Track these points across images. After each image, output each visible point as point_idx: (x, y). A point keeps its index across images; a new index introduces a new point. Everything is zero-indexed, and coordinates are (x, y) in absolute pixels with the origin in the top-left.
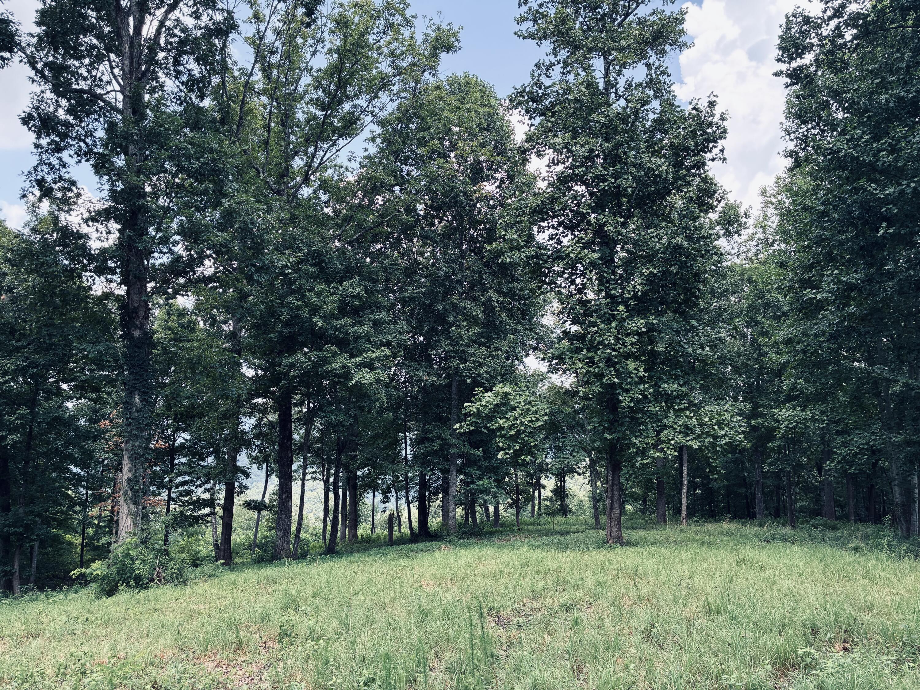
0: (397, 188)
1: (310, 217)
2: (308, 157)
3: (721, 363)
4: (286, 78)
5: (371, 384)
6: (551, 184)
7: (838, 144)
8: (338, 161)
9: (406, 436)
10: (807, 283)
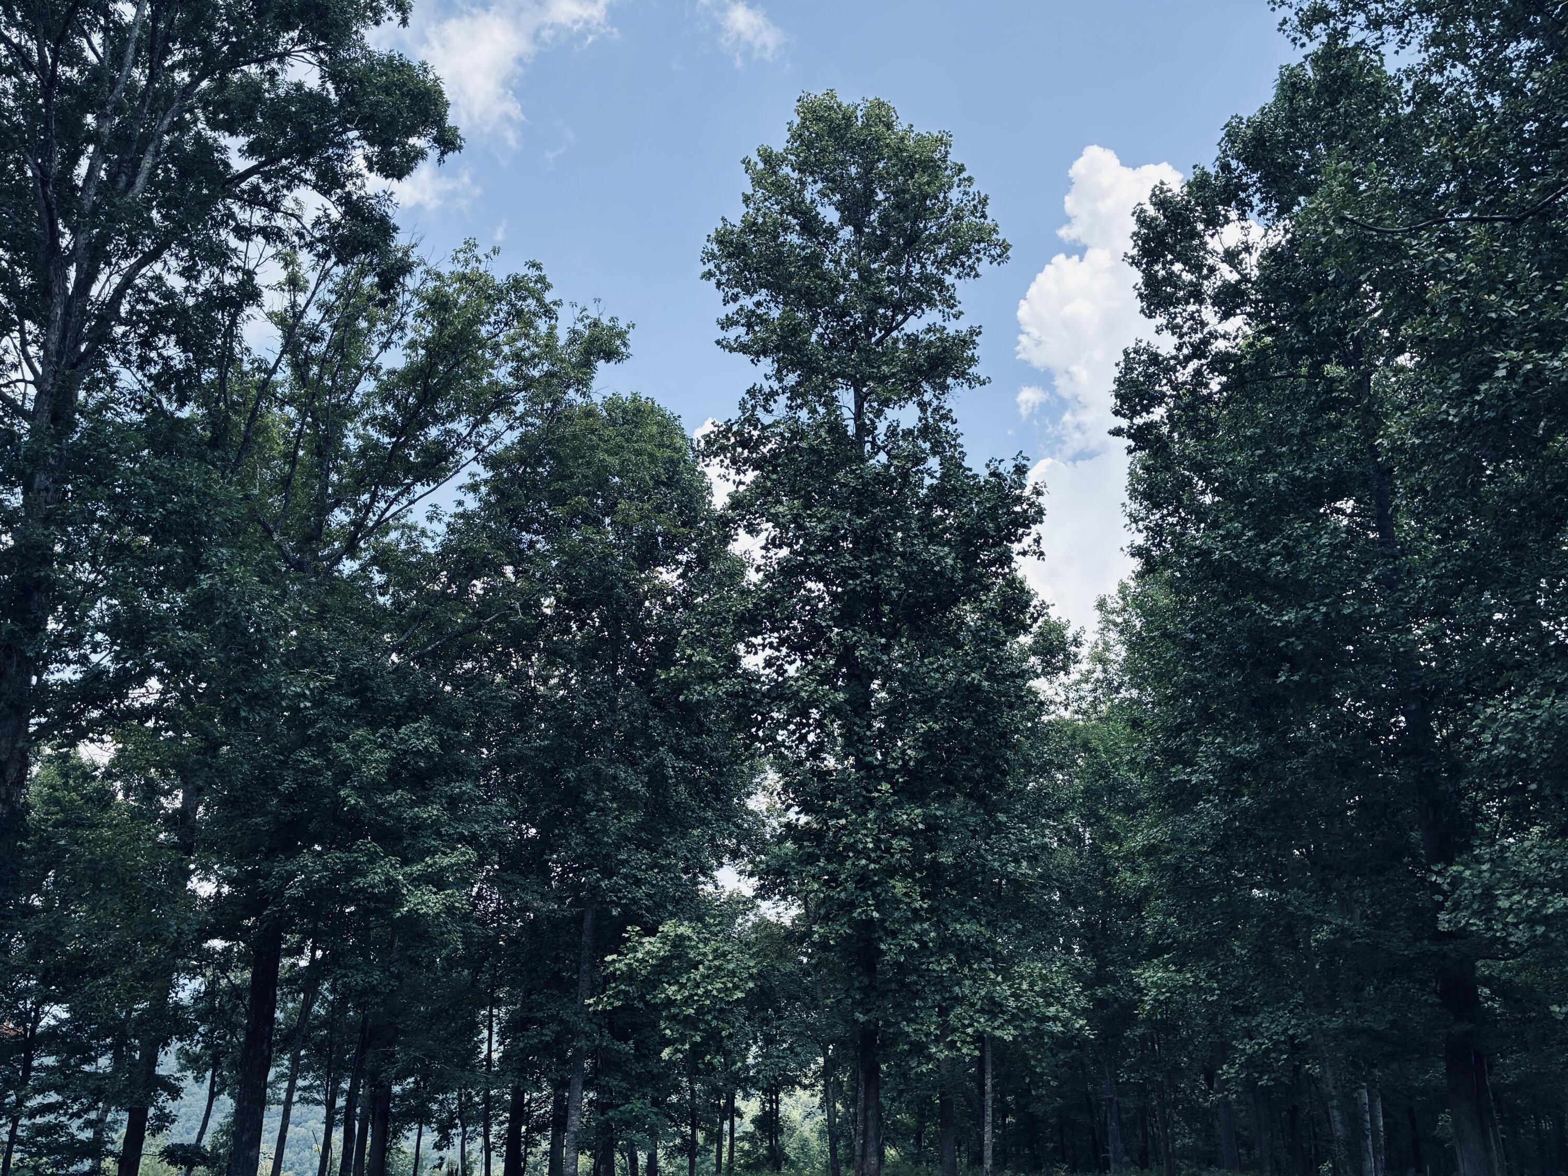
0: (509, 570)
1: (352, 610)
2: (358, 510)
3: (1044, 887)
4: (334, 381)
5: (438, 915)
6: (768, 577)
7: (1209, 542)
8: (410, 519)
9: (491, 1015)
10: (1175, 756)
